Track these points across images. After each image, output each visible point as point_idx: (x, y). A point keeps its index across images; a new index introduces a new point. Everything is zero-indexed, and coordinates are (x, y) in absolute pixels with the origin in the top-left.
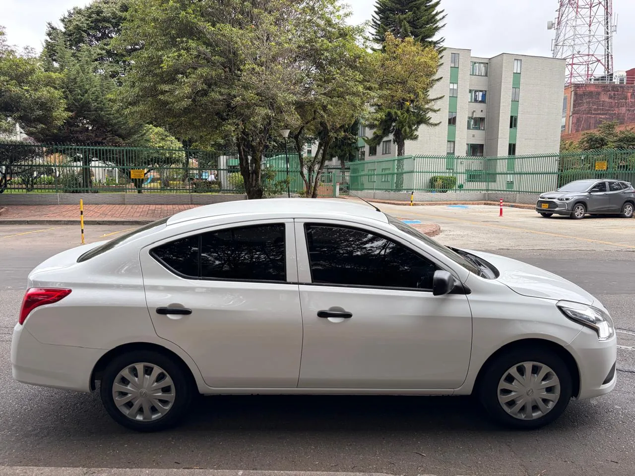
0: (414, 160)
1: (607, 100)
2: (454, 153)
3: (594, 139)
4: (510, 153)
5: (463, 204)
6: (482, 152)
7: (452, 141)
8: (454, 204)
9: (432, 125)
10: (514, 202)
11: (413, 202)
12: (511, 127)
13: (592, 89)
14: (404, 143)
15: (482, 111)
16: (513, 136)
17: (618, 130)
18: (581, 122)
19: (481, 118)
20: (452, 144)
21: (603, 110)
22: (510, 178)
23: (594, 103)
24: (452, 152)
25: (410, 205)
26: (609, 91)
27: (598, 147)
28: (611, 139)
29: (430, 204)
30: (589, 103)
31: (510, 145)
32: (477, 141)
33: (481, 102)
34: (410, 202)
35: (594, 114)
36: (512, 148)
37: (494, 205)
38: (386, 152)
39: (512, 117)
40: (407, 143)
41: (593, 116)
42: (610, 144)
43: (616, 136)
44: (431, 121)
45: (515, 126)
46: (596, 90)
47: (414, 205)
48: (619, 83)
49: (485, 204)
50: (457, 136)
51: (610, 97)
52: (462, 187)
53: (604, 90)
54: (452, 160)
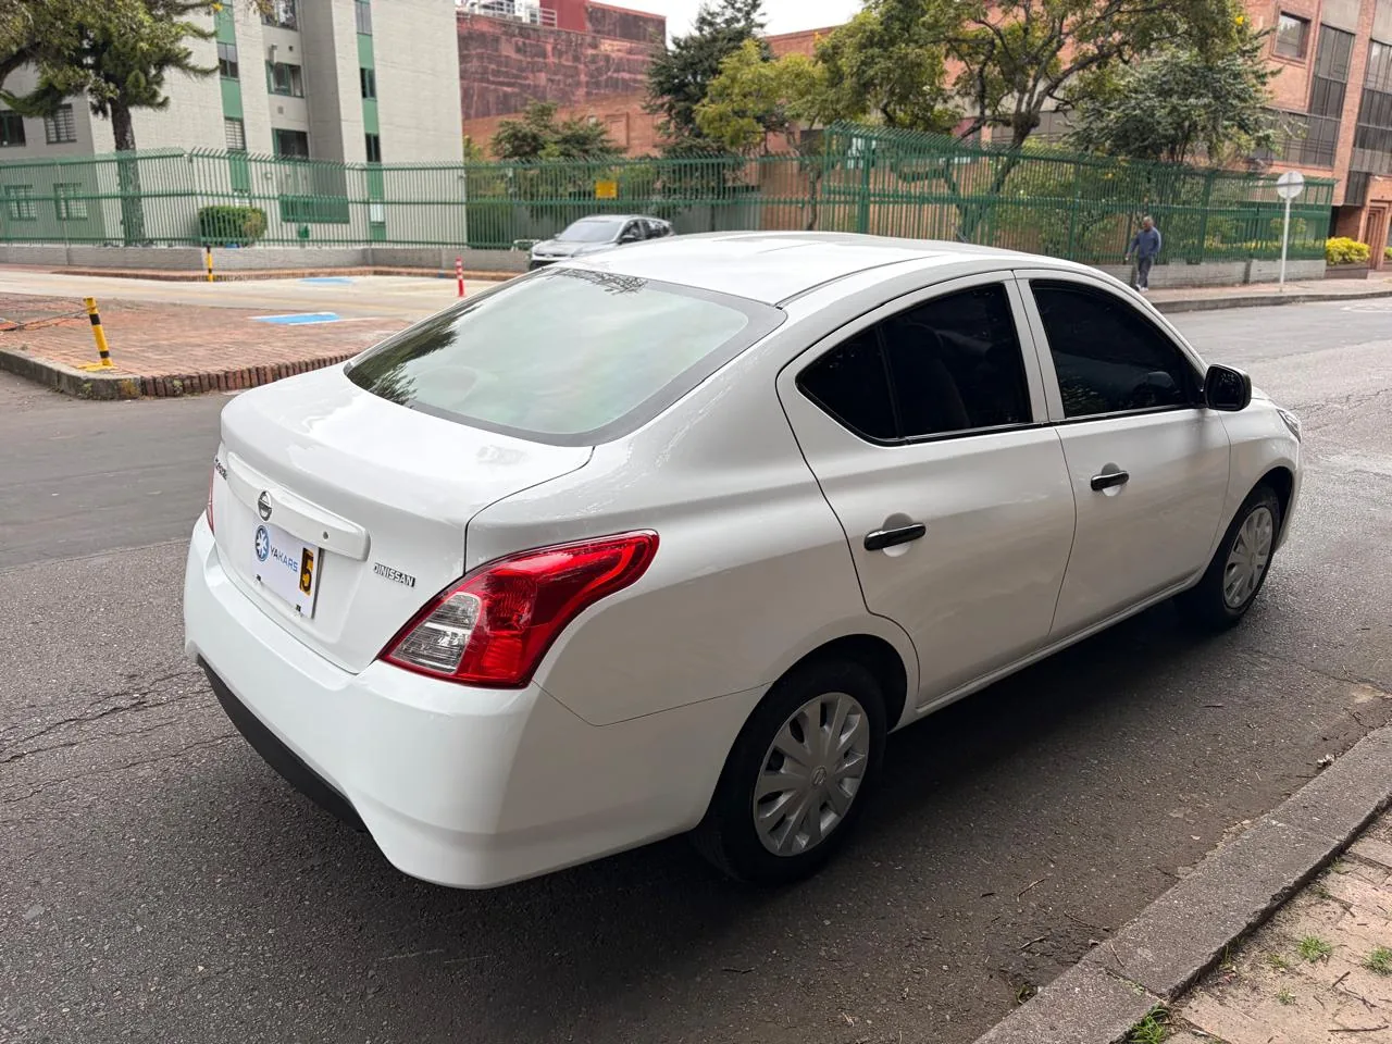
0: (191, 161)
1: (514, 55)
2: (244, 148)
3: (520, 135)
4: (369, 158)
5: (330, 274)
6: (304, 151)
7: (235, 119)
8: (312, 275)
9: (194, 70)
10: (439, 267)
11: (215, 273)
12: (364, 95)
13: (485, 28)
14: (129, 117)
15: (291, 48)
16: (371, 117)
17: (560, 118)
18: (472, 97)
19: (291, 66)
20: (238, 126)
21: (507, 74)
22: (377, 213)
23: (490, 59)
24: (239, 145)
25: (206, 279)
26: (514, 36)
27: (526, 153)
28: (547, 135)
29: (258, 277)
30: (481, 57)
31: (368, 137)
32: (293, 124)
33: (284, 26)
34: (206, 273)
35: (493, 83)
36: (373, 145)
37: (399, 274)
38: (58, 137)
39: (363, 71)
40: (139, 116)
41: (493, 87)
42: (551, 148)
43: (557, 132)
44: (192, 61)
45: (373, 93)
46: (491, 30)
47: (218, 279)
48: (528, 21)
49: (376, 273)
50: (245, 108)
51: (518, 50)
52: (307, 236)
53: (505, 33)
54: (243, 163)
